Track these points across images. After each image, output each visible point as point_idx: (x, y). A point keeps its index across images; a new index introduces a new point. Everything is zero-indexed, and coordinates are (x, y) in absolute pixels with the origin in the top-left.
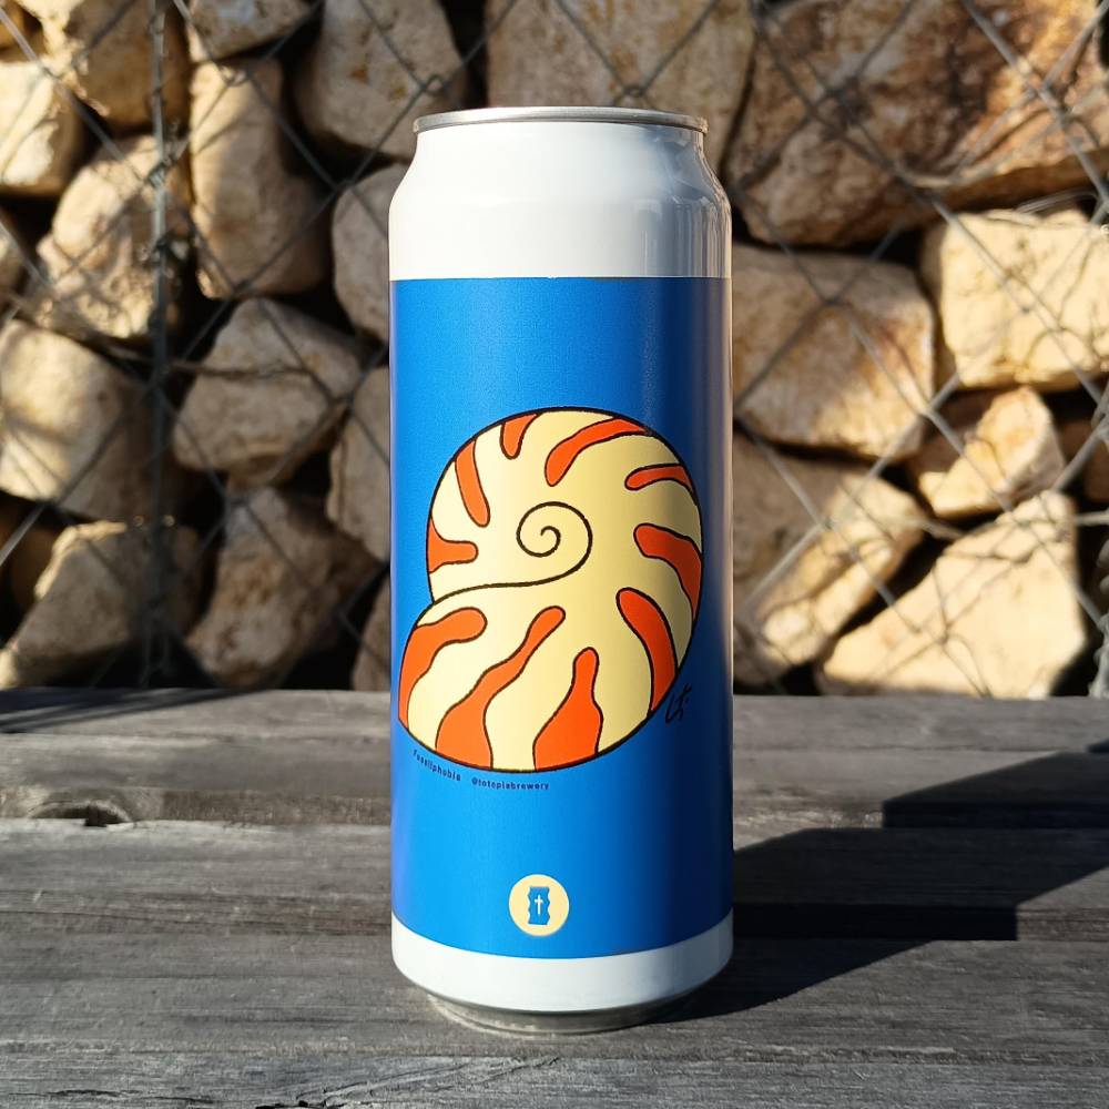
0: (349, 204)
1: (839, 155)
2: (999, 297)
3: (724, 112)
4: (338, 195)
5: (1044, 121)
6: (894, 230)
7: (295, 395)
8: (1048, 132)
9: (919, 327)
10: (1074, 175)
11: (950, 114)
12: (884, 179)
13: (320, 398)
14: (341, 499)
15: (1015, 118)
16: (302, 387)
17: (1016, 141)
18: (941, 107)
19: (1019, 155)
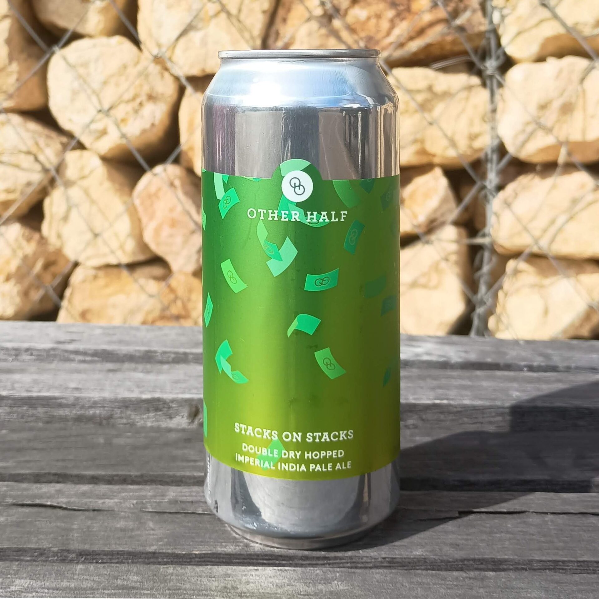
2: (418, 116)
3: (264, 12)
10: (461, 48)
11: (391, 13)
14: (51, 224)
15: (427, 18)
18: (385, 9)
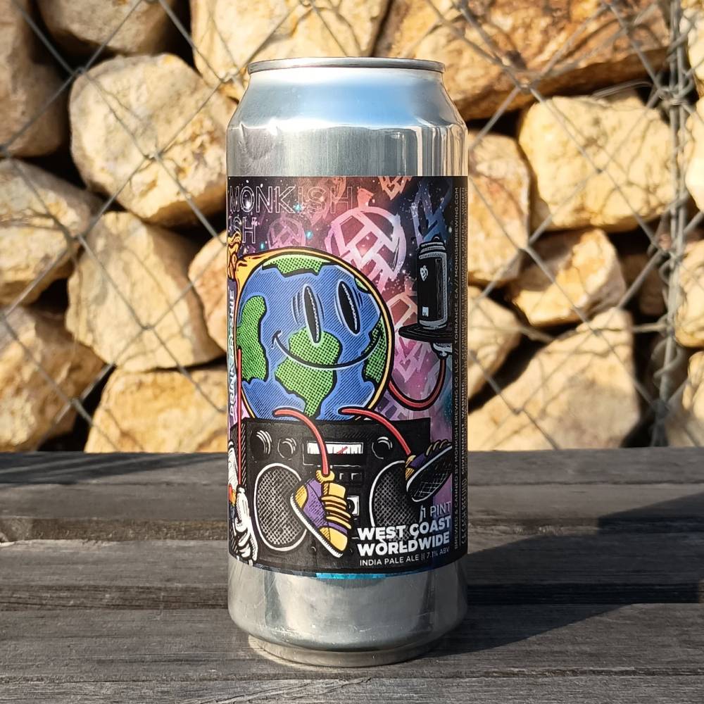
0: (83, 87)
1: (460, 52)
2: (578, 162)
3: (373, 19)
4: (74, 79)
5: (614, 28)
6: (500, 111)
7: (41, 234)
8: (617, 37)
9: (520, 184)
10: (635, 69)
11: (544, 22)
12: (495, 70)
13: (60, 236)
14: (77, 314)
15: (593, 27)
16: (47, 228)
17: (592, 44)
18: (537, 16)
19: (596, 53)
